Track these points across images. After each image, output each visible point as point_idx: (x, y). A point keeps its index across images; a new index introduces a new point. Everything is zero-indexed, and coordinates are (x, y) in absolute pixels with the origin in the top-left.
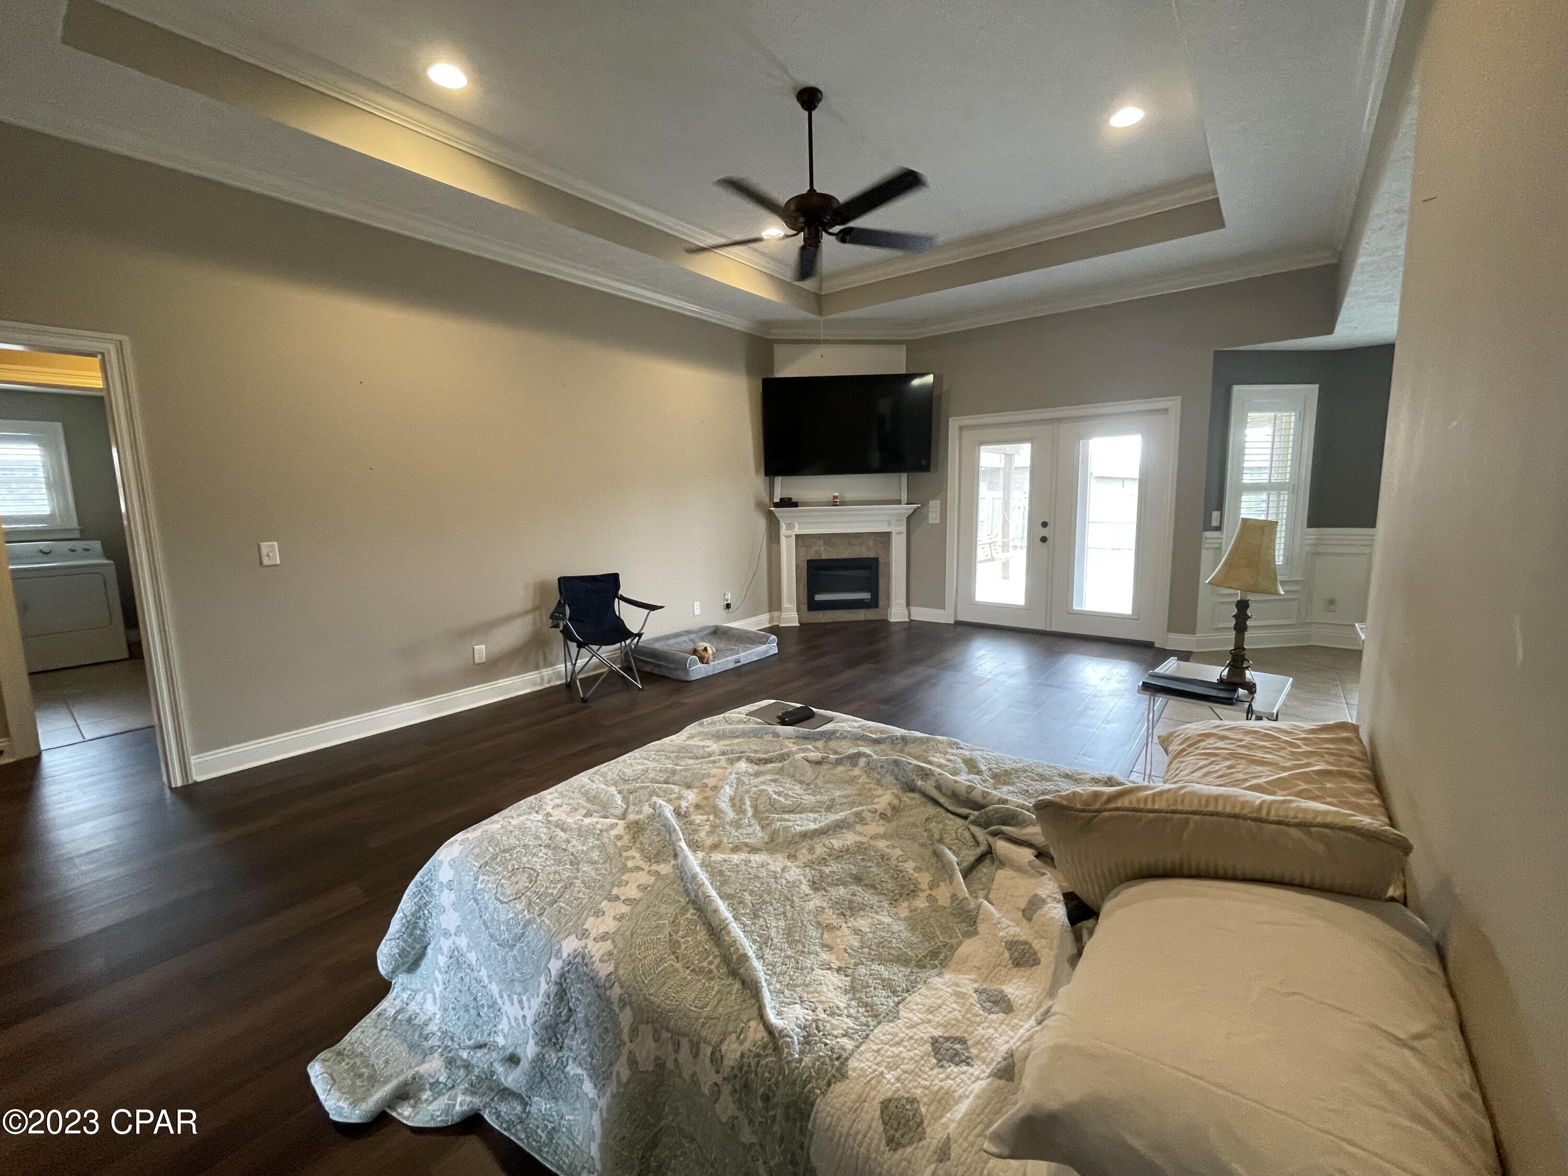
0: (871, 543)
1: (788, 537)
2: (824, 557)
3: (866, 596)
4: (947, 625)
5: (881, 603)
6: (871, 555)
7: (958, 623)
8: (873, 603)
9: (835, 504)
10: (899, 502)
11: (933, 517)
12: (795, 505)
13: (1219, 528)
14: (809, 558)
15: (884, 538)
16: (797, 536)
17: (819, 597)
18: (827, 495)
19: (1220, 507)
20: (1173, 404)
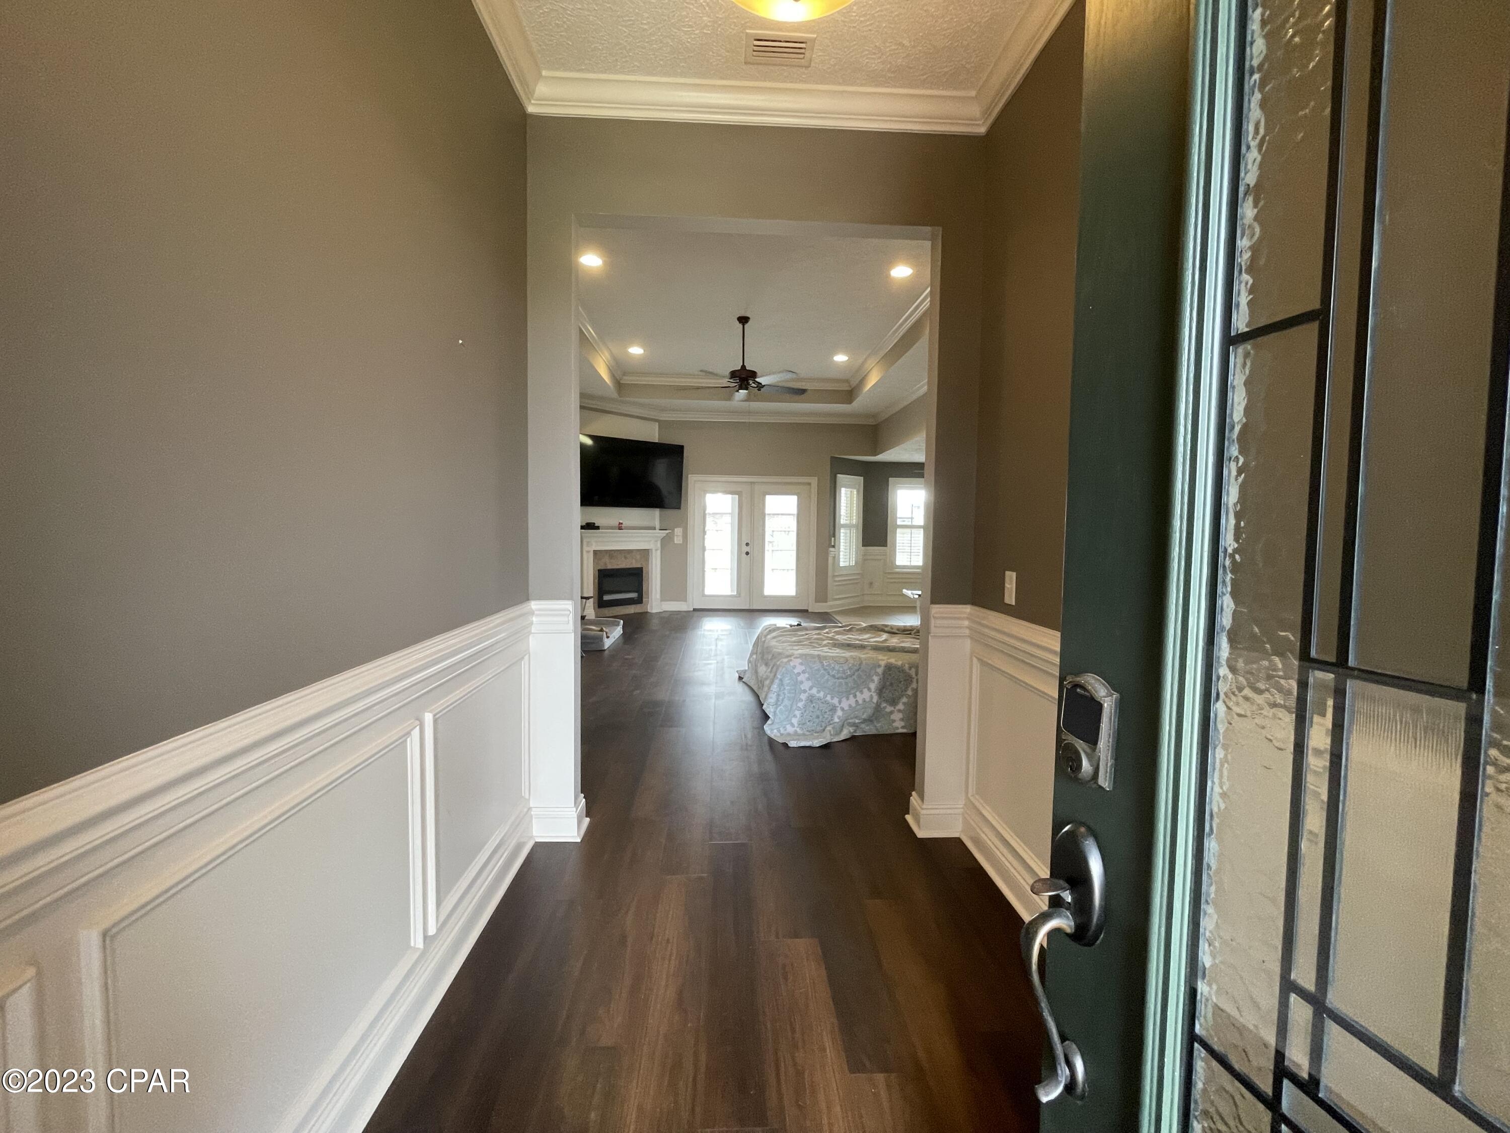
0: (638, 557)
1: (588, 552)
2: (609, 567)
3: (633, 595)
4: (689, 611)
5: (644, 600)
6: (639, 566)
7: (695, 610)
8: (639, 600)
9: (620, 528)
10: (655, 529)
11: (678, 540)
12: (598, 528)
13: (834, 547)
14: (600, 568)
15: (645, 553)
16: (595, 552)
17: (606, 598)
18: (615, 523)
19: (834, 536)
20: (814, 481)
